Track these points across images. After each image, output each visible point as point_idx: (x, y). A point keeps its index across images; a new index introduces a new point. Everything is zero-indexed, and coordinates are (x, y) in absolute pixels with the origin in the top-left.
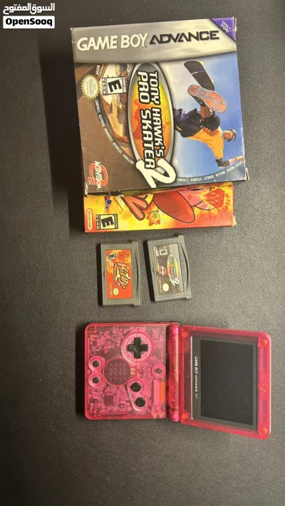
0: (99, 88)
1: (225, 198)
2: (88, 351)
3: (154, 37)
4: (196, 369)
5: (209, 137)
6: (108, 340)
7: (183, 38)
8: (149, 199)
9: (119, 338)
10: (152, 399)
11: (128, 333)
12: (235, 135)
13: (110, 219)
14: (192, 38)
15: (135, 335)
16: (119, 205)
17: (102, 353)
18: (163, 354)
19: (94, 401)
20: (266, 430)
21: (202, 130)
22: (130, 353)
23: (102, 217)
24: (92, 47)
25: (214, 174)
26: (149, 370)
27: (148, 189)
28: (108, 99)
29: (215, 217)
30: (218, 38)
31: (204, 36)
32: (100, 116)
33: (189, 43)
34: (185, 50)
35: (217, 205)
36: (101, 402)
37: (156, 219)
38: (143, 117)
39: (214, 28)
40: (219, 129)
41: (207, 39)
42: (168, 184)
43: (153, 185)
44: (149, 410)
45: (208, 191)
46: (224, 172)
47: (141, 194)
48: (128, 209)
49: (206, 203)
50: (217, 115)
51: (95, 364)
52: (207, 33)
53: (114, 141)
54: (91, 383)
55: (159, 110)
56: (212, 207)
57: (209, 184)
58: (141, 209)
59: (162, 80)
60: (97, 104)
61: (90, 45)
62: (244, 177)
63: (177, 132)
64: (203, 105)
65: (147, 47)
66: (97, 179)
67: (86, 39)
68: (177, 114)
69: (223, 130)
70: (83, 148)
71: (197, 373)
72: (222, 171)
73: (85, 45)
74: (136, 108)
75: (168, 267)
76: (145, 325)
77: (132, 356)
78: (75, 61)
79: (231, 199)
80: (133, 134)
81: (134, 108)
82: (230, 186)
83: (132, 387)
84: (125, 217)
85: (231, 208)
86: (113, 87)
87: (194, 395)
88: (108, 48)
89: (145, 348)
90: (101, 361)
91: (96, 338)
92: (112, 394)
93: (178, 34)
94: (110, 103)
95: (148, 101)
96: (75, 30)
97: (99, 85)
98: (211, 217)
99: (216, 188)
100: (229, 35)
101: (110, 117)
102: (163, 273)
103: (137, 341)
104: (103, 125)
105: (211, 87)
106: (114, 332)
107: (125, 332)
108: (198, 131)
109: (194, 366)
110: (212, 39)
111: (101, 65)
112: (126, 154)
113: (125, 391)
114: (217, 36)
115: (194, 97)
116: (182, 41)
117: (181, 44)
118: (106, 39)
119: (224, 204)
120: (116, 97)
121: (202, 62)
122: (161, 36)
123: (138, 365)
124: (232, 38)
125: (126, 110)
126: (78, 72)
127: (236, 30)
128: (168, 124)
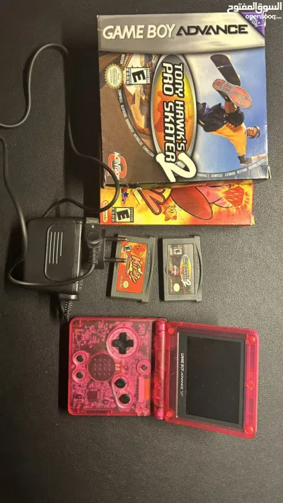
0: (123, 77)
1: (245, 197)
2: (71, 346)
3: (182, 28)
4: (182, 366)
5: (232, 133)
6: (93, 335)
7: (211, 31)
8: (167, 193)
9: (105, 333)
10: (136, 396)
11: (113, 328)
12: (258, 132)
13: (126, 212)
14: (220, 31)
15: (121, 331)
16: (135, 199)
17: (86, 348)
18: (148, 350)
19: (77, 396)
20: (252, 429)
21: (225, 126)
22: (114, 348)
23: (118, 210)
24: (117, 36)
25: (236, 171)
26: (134, 366)
27: (167, 183)
28: (132, 90)
29: (233, 215)
30: (246, 33)
31: (233, 29)
32: (122, 106)
33: (217, 36)
34: (213, 43)
35: (235, 203)
36: (84, 398)
37: (173, 215)
38: (166, 109)
39: (243, 22)
40: (243, 125)
41: (236, 32)
42: (188, 179)
43: (172, 179)
44: (133, 408)
45: (227, 189)
46: (245, 170)
47: (159, 188)
48: (144, 202)
49: (225, 200)
50: (241, 110)
51: (79, 359)
52: (235, 26)
53: (136, 132)
54: (75, 378)
55: (182, 103)
56: (231, 205)
57: (229, 182)
58: (158, 204)
59: (187, 72)
60: (120, 94)
61: (116, 33)
62: (266, 175)
64: (228, 100)
65: (173, 38)
66: (116, 170)
67: (112, 27)
68: (201, 108)
69: (247, 127)
70: (103, 139)
71: (183, 370)
72: (244, 168)
73: (110, 34)
74: (159, 99)
75: (181, 267)
76: (131, 320)
77: (117, 351)
78: (99, 50)
79: (251, 198)
80: (155, 126)
81: (157, 100)
82: (250, 184)
83: (116, 383)
84: (140, 211)
85: (250, 207)
86: (137, 77)
87: (179, 393)
88: (134, 37)
89: (130, 343)
90: (86, 356)
91: (80, 332)
92: (96, 390)
93: (206, 27)
94: (133, 94)
95: (171, 93)
96: (101, 18)
97: (123, 75)
98: (229, 215)
99: (236, 186)
100: (258, 30)
101: (132, 107)
102: (175, 272)
103: (123, 336)
104: (125, 115)
105: (237, 82)
106: (100, 327)
107: (111, 327)
108: (222, 126)
109: (180, 363)
110: (240, 32)
111: (126, 54)
112: (147, 147)
113: (109, 387)
114: (246, 31)
115: (219, 92)
116: (210, 34)
117: (208, 36)
118: (133, 28)
119: (244, 202)
120: (139, 88)
121: (229, 56)
122: (189, 27)
123: (123, 360)
124: (261, 33)
125: (149, 102)
126: (102, 60)
127: (265, 25)
128: (191, 117)
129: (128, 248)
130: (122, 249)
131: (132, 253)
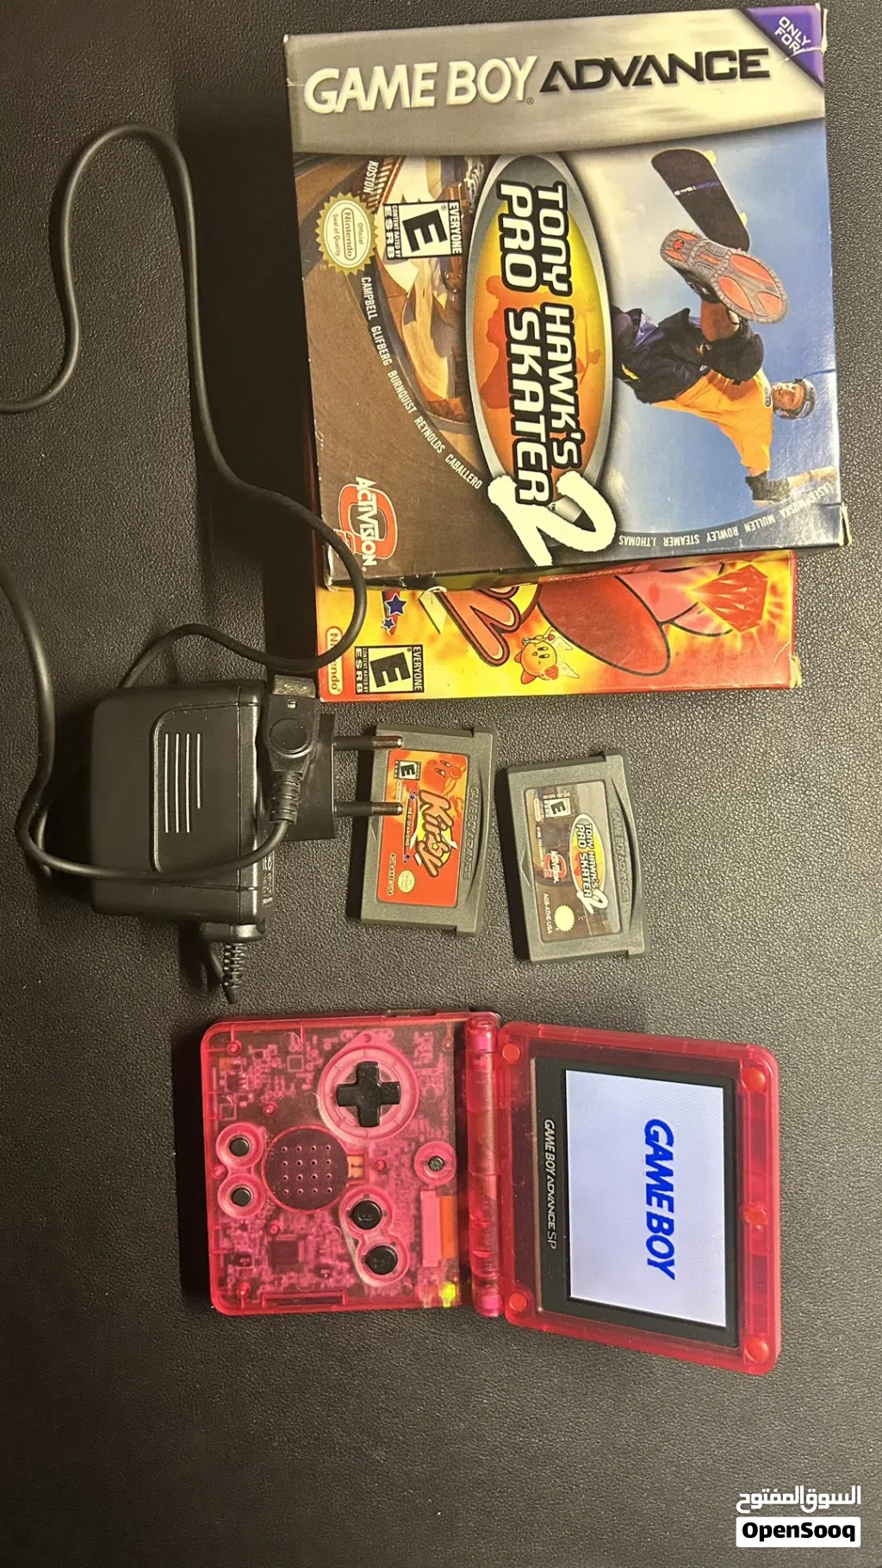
0: (374, 236)
1: (769, 598)
2: (211, 1108)
3: (557, 67)
4: (548, 1156)
5: (725, 403)
6: (274, 1072)
7: (652, 74)
8: (524, 597)
9: (310, 1067)
10: (417, 1248)
11: (336, 1048)
12: (808, 397)
13: (399, 660)
14: (681, 74)
15: (358, 1056)
16: (427, 619)
17: (256, 1114)
18: (446, 1111)
19: (237, 1259)
20: (765, 1347)
21: (704, 380)
22: (343, 1111)
23: (375, 655)
25: (740, 524)
26: (406, 1159)
27: (525, 568)
28: (404, 275)
29: (734, 658)
30: (765, 75)
31: (722, 66)
32: (376, 330)
33: (670, 90)
34: (654, 112)
35: (739, 620)
36: (258, 1264)
37: (548, 663)
38: (516, 334)
39: (752, 40)
40: (761, 377)
41: (730, 75)
42: (590, 554)
43: (542, 557)
44: (408, 1284)
45: (713, 575)
46: (771, 519)
47: (499, 583)
48: (454, 628)
49: (708, 611)
50: (754, 329)
51: (237, 1148)
52: (729, 55)
53: (421, 412)
54: (227, 1206)
55: (565, 313)
56: (726, 626)
57: (719, 556)
58: (498, 629)
59: (578, 212)
60: (368, 291)
61: (347, 93)
62: (835, 534)
63: (622, 385)
64: (710, 297)
65: (531, 101)
66: (363, 536)
68: (625, 324)
69: (771, 382)
70: (320, 435)
72: (765, 514)
73: (329, 95)
74: (491, 304)
76: (391, 1022)
77: (352, 1119)
78: (296, 149)
79: (788, 601)
80: (482, 392)
81: (483, 305)
82: (786, 560)
83: (353, 1215)
84: (444, 655)
85: (785, 629)
86: (418, 233)
87: (543, 1239)
88: (406, 103)
89: (390, 1094)
90: (256, 1137)
91: (236, 1067)
92: (293, 1237)
93: (636, 60)
94: (408, 289)
96: (297, 45)
97: (373, 228)
98: (721, 657)
99: (741, 566)
100: (802, 64)
101: (406, 332)
103: (366, 1072)
104: (386, 359)
105: (736, 237)
106: (294, 1048)
107: (327, 1048)
108: (692, 383)
109: (540, 1149)
110: (745, 75)
112: (458, 457)
113: (332, 1228)
114: (762, 68)
115: (682, 271)
116: (649, 82)
117: (643, 91)
118: (400, 72)
119: (766, 616)
120: (429, 270)
121: (710, 155)
122: (580, 65)
123: (371, 1146)
124: (813, 76)
125: (461, 313)
126: (306, 185)
127: (824, 46)
128: (596, 357)
129: (409, 769)
130: (391, 774)
131: (422, 786)
